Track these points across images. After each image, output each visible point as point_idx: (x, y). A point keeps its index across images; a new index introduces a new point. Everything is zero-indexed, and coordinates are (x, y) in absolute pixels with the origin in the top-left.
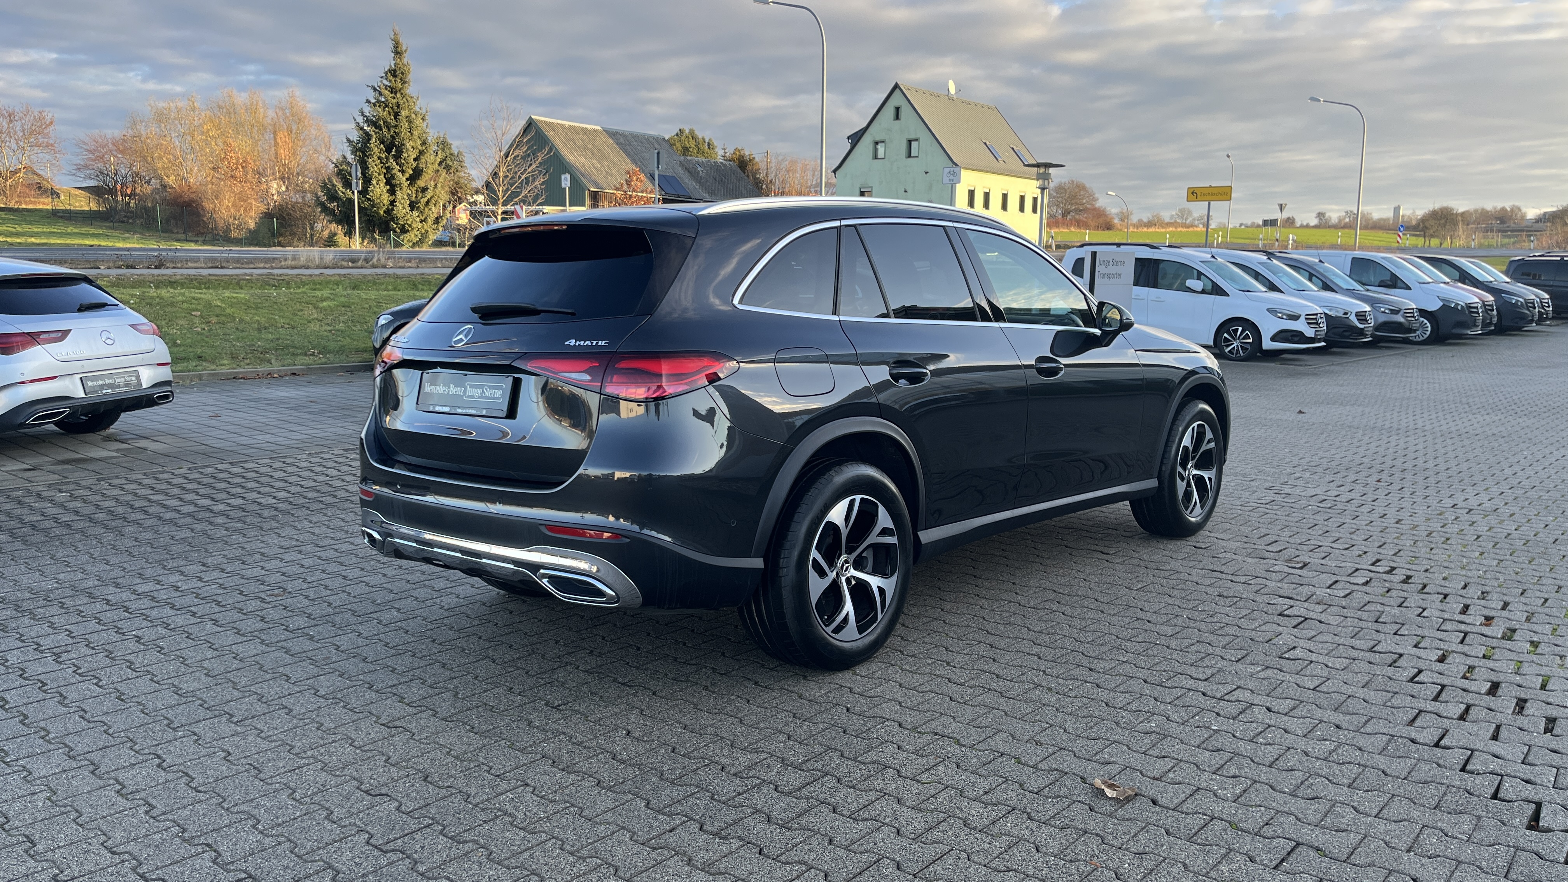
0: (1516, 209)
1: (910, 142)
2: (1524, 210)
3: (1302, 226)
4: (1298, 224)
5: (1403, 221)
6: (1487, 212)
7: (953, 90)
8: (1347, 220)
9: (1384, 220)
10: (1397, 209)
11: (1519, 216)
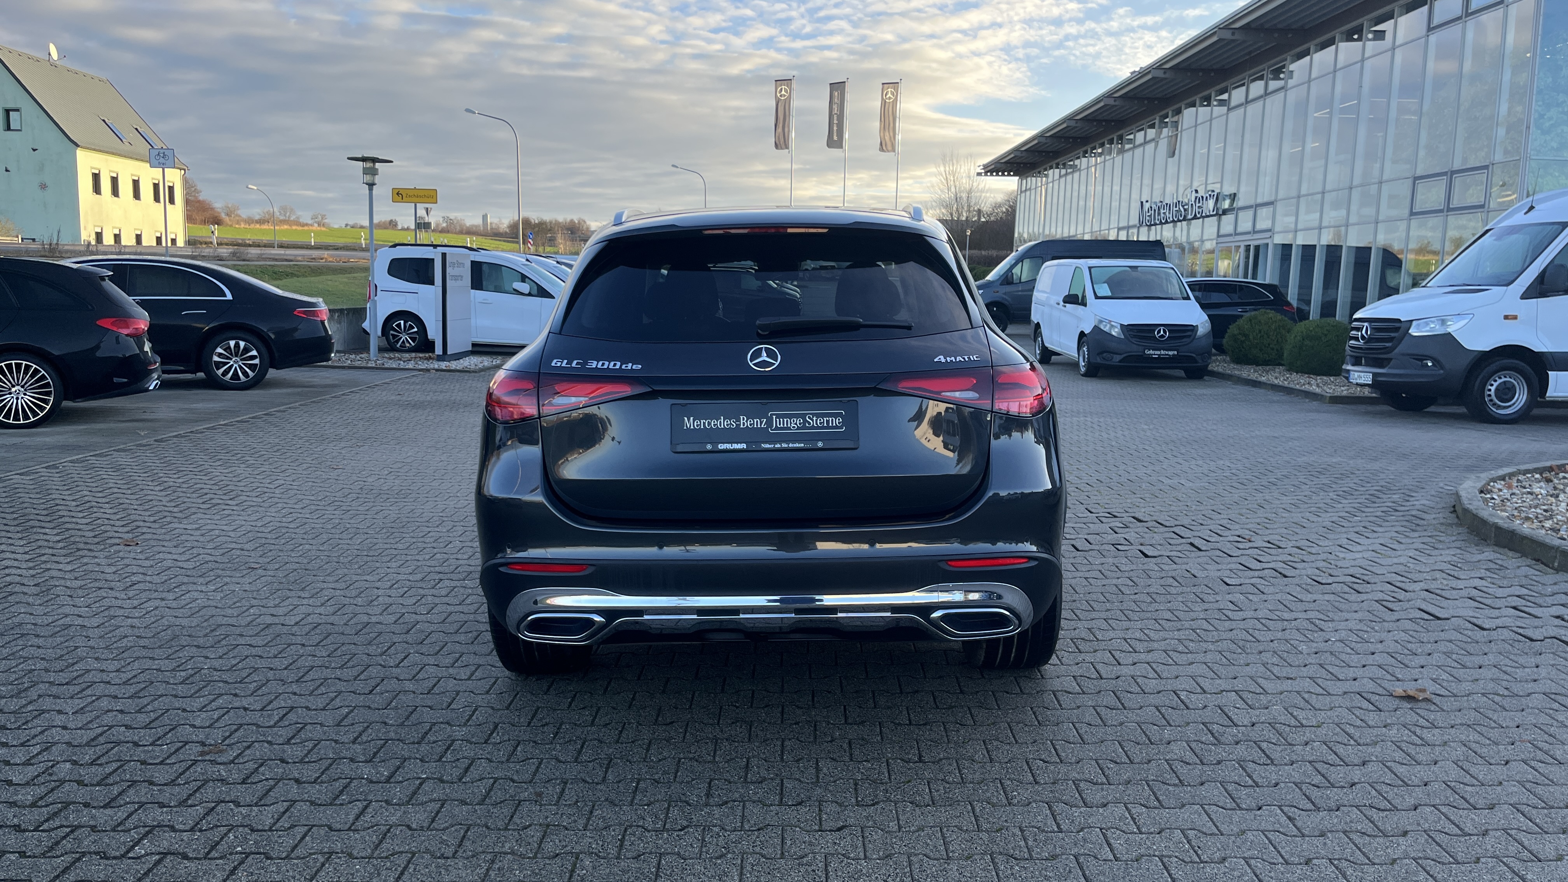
0: (582, 222)
1: (7, 112)
2: (588, 223)
3: (403, 229)
4: (400, 227)
5: (492, 229)
6: (559, 223)
7: (55, 55)
8: (444, 225)
9: (476, 226)
10: (485, 217)
11: (585, 227)
